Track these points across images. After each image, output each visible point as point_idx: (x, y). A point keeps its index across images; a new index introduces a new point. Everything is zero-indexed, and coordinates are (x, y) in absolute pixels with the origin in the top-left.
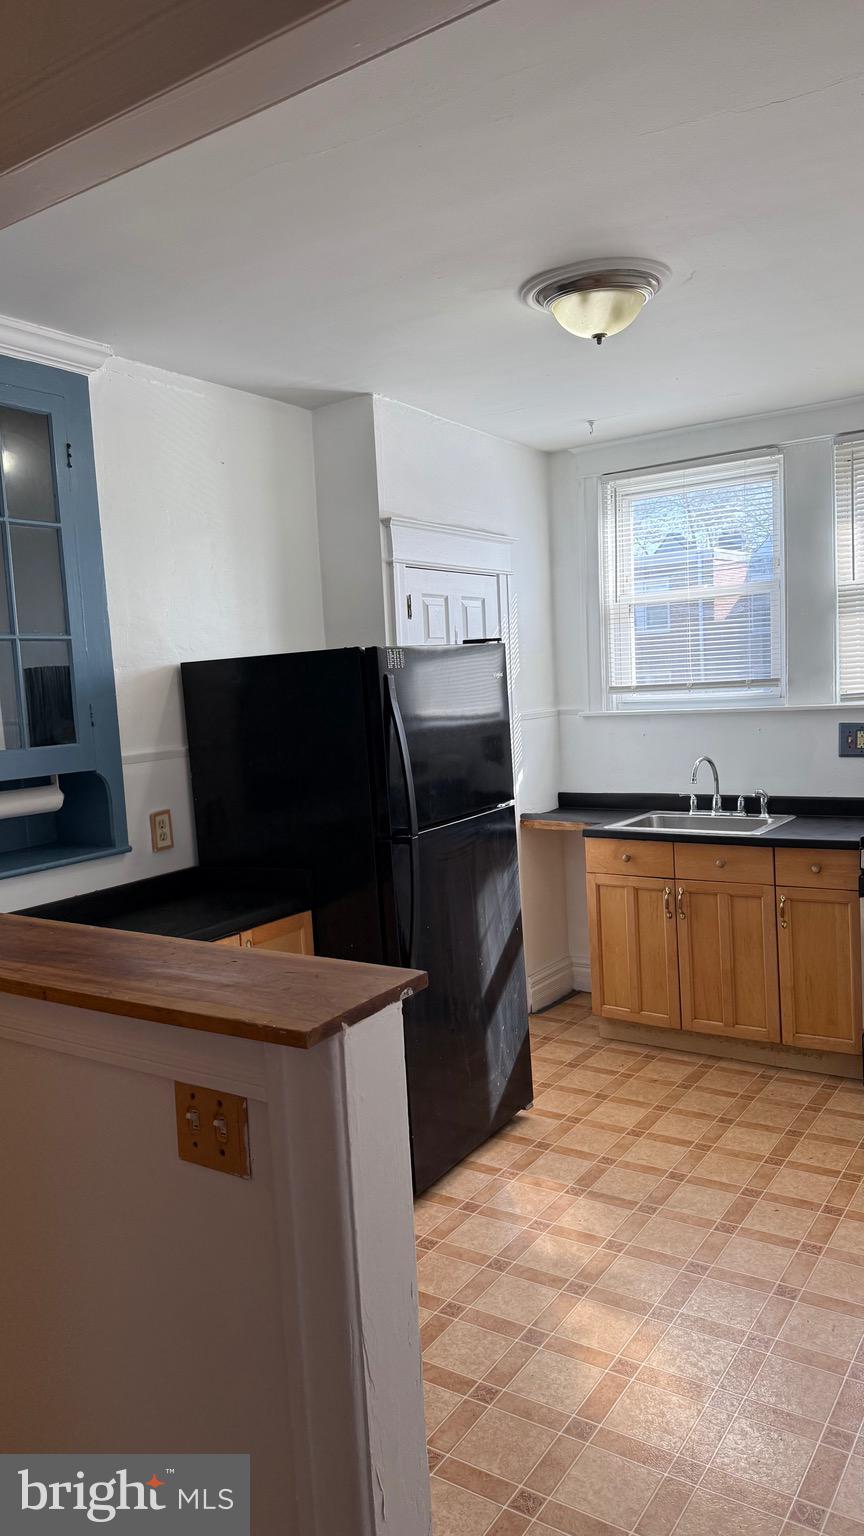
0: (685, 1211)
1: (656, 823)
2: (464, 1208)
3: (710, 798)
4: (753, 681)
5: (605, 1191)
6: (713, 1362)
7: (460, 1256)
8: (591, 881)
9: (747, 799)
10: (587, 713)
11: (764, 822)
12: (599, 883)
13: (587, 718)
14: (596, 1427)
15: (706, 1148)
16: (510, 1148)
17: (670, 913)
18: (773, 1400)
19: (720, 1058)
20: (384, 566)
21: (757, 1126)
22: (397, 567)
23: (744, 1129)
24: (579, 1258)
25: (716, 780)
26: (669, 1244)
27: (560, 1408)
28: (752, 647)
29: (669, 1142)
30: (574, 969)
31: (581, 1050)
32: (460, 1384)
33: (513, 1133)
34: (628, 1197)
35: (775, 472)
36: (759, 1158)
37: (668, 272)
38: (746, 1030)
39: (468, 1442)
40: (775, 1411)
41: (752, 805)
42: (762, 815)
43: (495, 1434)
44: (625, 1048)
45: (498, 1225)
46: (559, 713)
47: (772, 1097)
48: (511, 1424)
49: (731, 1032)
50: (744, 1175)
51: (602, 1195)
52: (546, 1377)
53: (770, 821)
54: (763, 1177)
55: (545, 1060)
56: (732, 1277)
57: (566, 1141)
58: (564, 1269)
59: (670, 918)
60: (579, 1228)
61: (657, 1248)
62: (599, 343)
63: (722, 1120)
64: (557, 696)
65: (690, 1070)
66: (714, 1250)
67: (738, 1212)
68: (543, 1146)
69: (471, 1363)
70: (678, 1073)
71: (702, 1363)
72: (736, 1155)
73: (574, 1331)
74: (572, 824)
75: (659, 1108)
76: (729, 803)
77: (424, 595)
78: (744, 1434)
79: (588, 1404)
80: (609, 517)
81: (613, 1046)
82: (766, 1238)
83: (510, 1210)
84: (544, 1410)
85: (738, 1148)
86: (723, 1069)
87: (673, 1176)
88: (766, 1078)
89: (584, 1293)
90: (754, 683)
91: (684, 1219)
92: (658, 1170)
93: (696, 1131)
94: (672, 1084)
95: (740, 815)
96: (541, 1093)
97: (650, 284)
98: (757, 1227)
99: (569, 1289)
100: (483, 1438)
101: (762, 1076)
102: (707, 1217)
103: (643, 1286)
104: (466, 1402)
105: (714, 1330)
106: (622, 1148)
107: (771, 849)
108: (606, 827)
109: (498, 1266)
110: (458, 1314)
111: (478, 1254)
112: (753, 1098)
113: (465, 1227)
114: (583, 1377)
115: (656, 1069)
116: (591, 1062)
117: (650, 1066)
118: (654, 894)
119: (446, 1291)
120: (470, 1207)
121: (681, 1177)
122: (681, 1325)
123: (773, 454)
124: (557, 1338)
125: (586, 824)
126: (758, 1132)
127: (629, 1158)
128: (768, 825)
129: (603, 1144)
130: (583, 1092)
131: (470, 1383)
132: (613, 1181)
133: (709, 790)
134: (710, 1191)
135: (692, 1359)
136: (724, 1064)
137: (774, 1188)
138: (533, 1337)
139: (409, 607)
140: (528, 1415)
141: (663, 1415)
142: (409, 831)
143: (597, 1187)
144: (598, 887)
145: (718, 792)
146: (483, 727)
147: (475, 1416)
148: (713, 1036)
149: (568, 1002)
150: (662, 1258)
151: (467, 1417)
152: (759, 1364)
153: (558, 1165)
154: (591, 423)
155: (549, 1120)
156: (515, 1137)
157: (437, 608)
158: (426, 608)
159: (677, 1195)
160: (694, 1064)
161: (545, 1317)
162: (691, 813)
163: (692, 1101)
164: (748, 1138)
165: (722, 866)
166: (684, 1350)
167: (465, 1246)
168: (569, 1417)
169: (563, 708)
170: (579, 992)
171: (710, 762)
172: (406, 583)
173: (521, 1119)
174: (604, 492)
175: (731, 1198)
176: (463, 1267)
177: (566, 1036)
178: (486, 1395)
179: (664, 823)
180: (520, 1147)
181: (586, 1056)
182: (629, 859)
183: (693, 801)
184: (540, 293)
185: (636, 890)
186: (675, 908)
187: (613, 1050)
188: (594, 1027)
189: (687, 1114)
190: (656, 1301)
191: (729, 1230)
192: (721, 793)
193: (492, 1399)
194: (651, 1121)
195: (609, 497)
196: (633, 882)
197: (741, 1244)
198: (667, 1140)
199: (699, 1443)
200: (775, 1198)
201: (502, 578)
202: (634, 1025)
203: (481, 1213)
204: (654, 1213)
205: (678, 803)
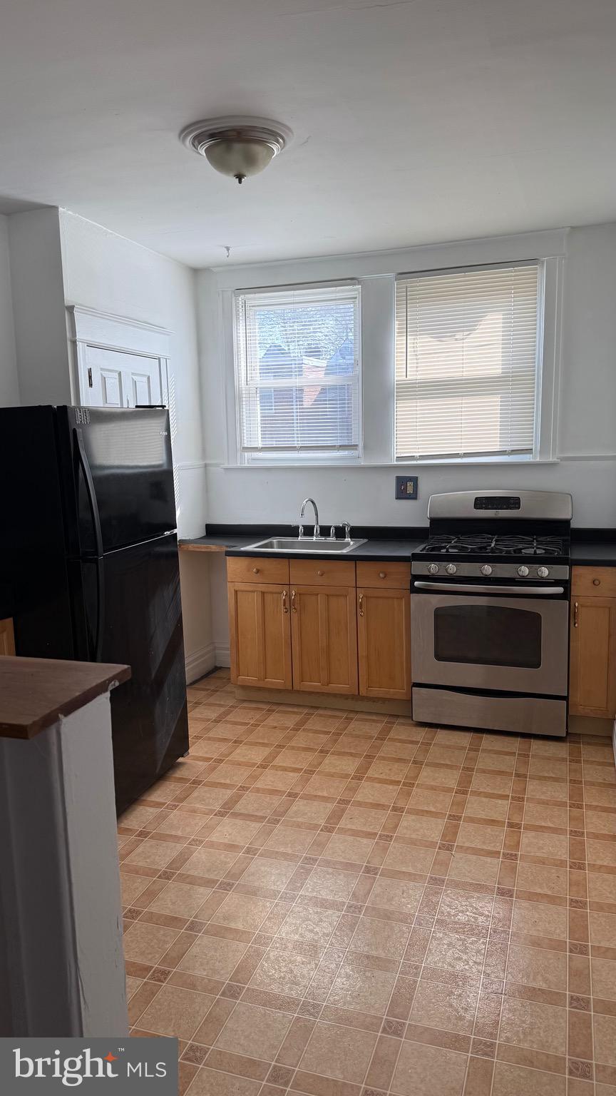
0: (300, 820)
1: (276, 545)
2: (139, 835)
3: (312, 527)
4: (340, 446)
5: (242, 811)
6: (324, 928)
7: (137, 873)
8: (230, 588)
9: (337, 528)
10: (226, 466)
11: (348, 544)
12: (237, 589)
13: (226, 469)
14: (244, 988)
15: (312, 772)
16: (172, 787)
17: (286, 608)
18: (366, 949)
19: (317, 708)
20: (69, 344)
21: (344, 754)
22: (80, 345)
23: (336, 757)
24: (226, 863)
25: (317, 515)
26: (290, 845)
27: (216, 978)
28: (340, 422)
29: (286, 770)
30: (217, 651)
31: (223, 709)
32: (142, 970)
33: (174, 776)
34: (260, 814)
35: (356, 298)
36: (347, 776)
37: (290, 133)
38: (336, 687)
39: (149, 1015)
40: (368, 957)
41: (340, 532)
42: (346, 539)
43: (169, 1005)
44: (254, 705)
45: (164, 845)
46: (206, 466)
47: (354, 733)
48: (181, 995)
49: (326, 689)
50: (337, 789)
51: (241, 814)
52: (206, 955)
53: (352, 543)
54: (350, 790)
55: (196, 719)
56: (334, 865)
57: (214, 777)
58: (216, 873)
59: (286, 612)
60: (226, 841)
61: (282, 849)
62: (240, 182)
63: (322, 751)
64: (204, 452)
65: (298, 718)
66: (320, 845)
67: (336, 816)
68: (197, 783)
69: (148, 954)
70: (291, 721)
71: (317, 929)
72: (332, 775)
73: (225, 918)
74: (216, 546)
75: (279, 746)
76: (325, 531)
77: (102, 369)
78: (348, 976)
79: (237, 972)
80: (241, 322)
81: (245, 705)
82: (356, 833)
83: (173, 833)
84: (206, 981)
85: (334, 771)
86: (321, 716)
87: (290, 795)
88: (349, 720)
89: (231, 888)
90: (342, 447)
91: (299, 825)
92: (280, 791)
93: (304, 761)
94: (288, 728)
95: (332, 539)
96: (194, 743)
97: (278, 142)
98: (349, 827)
99: (220, 887)
100: (160, 1010)
101: (346, 718)
102: (315, 822)
103: (273, 878)
104: (146, 984)
105: (324, 904)
106: (254, 778)
107: (354, 562)
108: (242, 549)
109: (167, 876)
110: (137, 917)
111: (150, 869)
112: (341, 734)
113: (140, 849)
114: (233, 951)
115: (275, 719)
116: (230, 718)
117: (271, 717)
118: (275, 595)
119: (127, 900)
120: (143, 834)
121: (295, 795)
122: (301, 903)
123: (355, 284)
124: (212, 925)
125: (227, 546)
126: (345, 758)
127: (259, 785)
128: (350, 546)
129: (240, 777)
130: (225, 740)
131: (148, 969)
132: (248, 803)
133: (312, 523)
134: (316, 803)
135: (311, 928)
136: (321, 712)
137: (359, 797)
138: (193, 927)
139: (90, 377)
140: (193, 986)
141: (292, 971)
142: (96, 553)
143: (239, 808)
144: (236, 592)
145: (317, 524)
146: (153, 474)
147: (153, 994)
148: (313, 693)
149: (213, 675)
150: (286, 856)
151: (147, 996)
152: (355, 924)
153: (209, 795)
154: (228, 249)
155: (201, 763)
156: (175, 778)
157: (112, 381)
158: (104, 379)
159: (294, 808)
160: (301, 713)
161: (203, 910)
162: (300, 538)
163: (301, 739)
164: (339, 763)
165: (322, 575)
166: (304, 921)
167: (140, 864)
168: (224, 983)
169: (208, 462)
170: (221, 668)
171: (313, 502)
172: (87, 359)
173: (180, 764)
174: (237, 304)
175: (331, 806)
176: (140, 880)
177: (211, 700)
178: (162, 975)
179: (281, 545)
180: (180, 785)
181: (226, 714)
182: (258, 571)
183: (301, 530)
184: (195, 138)
185: (263, 593)
186: (290, 605)
187: (245, 708)
188: (231, 692)
189: (298, 749)
190: (283, 888)
191: (330, 830)
192: (321, 523)
193: (165, 979)
194: (273, 756)
195: (241, 307)
196: (262, 588)
197: (339, 839)
198: (285, 769)
199: (318, 988)
200: (360, 804)
201: (163, 361)
202: (259, 689)
203: (151, 838)
204: (278, 823)
205: (290, 531)
